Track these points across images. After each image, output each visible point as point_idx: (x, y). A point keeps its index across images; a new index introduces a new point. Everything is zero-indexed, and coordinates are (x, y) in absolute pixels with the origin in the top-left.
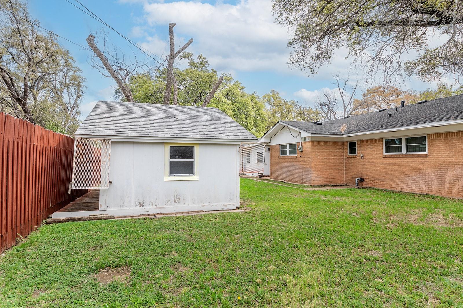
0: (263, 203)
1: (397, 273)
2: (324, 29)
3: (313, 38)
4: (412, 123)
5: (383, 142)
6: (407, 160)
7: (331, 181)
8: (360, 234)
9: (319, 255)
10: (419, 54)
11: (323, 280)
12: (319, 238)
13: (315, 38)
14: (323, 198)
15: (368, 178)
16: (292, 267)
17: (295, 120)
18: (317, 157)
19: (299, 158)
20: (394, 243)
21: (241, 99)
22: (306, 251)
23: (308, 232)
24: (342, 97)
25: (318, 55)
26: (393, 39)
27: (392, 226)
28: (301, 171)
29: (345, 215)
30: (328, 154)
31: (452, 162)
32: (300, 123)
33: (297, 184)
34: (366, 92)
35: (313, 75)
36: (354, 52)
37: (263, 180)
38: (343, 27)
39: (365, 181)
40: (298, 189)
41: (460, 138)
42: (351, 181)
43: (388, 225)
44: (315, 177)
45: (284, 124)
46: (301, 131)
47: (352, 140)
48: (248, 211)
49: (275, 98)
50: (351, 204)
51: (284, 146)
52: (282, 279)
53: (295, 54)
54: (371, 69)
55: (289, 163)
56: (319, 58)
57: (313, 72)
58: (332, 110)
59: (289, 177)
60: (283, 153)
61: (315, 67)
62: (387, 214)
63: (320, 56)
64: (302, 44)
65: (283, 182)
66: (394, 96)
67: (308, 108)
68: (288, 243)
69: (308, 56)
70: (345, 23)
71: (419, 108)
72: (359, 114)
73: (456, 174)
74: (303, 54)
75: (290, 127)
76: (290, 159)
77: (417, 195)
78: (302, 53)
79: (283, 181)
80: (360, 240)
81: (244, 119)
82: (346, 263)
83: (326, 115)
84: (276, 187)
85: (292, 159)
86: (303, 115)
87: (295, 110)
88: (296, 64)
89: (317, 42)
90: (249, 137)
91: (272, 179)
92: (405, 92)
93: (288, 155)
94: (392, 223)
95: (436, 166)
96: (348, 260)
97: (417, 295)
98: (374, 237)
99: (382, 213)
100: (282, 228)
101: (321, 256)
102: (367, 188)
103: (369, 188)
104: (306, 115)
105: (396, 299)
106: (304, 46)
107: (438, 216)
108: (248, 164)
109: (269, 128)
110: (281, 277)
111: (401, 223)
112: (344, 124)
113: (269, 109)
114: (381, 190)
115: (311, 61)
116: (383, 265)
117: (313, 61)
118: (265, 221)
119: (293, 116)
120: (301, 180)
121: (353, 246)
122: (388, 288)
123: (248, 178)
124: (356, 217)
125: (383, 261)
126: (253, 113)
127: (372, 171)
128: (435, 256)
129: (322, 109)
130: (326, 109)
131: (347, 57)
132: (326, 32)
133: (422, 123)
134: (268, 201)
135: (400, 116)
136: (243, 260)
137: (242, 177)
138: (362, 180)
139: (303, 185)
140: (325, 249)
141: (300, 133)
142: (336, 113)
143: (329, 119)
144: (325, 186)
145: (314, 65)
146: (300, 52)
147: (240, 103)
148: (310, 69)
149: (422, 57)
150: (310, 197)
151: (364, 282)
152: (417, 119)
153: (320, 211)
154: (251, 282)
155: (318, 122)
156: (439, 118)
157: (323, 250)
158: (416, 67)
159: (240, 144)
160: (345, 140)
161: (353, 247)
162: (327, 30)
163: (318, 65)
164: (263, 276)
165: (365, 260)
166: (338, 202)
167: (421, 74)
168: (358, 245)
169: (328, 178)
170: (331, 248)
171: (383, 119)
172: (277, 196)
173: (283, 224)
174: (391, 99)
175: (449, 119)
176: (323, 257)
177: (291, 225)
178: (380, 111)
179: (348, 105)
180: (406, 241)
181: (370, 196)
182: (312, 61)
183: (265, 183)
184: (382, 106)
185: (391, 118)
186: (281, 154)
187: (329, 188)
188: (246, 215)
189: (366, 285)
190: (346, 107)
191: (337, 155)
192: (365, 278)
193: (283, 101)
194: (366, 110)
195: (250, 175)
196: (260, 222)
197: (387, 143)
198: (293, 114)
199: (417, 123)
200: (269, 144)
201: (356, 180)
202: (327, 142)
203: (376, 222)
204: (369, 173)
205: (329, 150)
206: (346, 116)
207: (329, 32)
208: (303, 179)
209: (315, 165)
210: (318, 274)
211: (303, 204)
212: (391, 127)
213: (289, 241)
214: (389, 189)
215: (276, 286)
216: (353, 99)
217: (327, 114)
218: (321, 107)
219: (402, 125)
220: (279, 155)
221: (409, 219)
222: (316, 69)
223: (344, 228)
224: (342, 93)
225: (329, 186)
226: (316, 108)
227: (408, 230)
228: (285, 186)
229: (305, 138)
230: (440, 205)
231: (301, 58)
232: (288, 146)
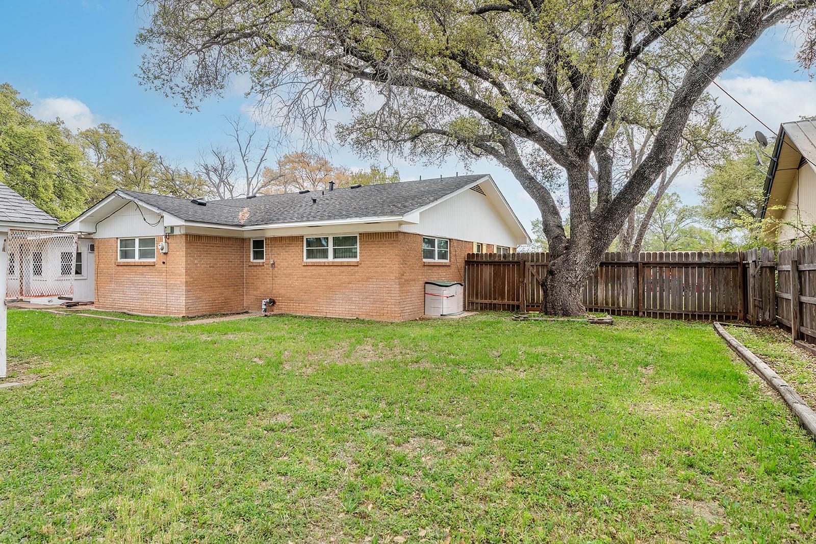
0: (71, 362)
1: (310, 440)
2: (212, 32)
3: (190, 42)
4: (341, 216)
5: (303, 241)
6: (335, 270)
7: (221, 306)
8: (261, 391)
9: (187, 443)
10: (353, 116)
11: (190, 485)
12: (192, 411)
13: (193, 42)
14: (204, 338)
15: (281, 299)
16: (131, 477)
17: (154, 191)
18: (196, 264)
19: (159, 266)
20: (309, 396)
21: (19, 130)
22: (163, 440)
23: (170, 404)
24: (244, 161)
25: (201, 77)
26: (317, 83)
27: (309, 371)
28: (163, 290)
29: (241, 363)
30: (217, 259)
31: (385, 272)
32: (163, 198)
33: (156, 315)
34: (283, 159)
35: (190, 110)
36: (259, 88)
37: (77, 311)
38: (245, 39)
39: (277, 303)
40: (156, 326)
41: (394, 241)
42: (255, 305)
43: (304, 370)
44: (191, 301)
45: (128, 197)
46: (164, 214)
47: (257, 236)
48: (31, 383)
49: (112, 141)
50: (252, 343)
51: (127, 242)
52: (105, 508)
53: (152, 60)
54: (285, 123)
55: (138, 276)
56: (201, 82)
57: (190, 105)
58: (226, 181)
59: (138, 304)
60: (125, 255)
61: (194, 98)
62: (304, 353)
63: (204, 79)
64: (169, 46)
65: (125, 313)
66: (322, 173)
67: (182, 172)
68: (125, 434)
69: (180, 72)
70: (249, 34)
71: (351, 195)
72: (272, 194)
73: (389, 289)
74: (171, 66)
75: (140, 203)
76: (141, 267)
77: (345, 320)
78: (168, 64)
79: (125, 311)
80: (262, 401)
81: (27, 176)
82: (234, 445)
83: (215, 190)
84: (108, 325)
85: (144, 268)
86: (172, 184)
87: (157, 172)
88: (154, 81)
89: (198, 51)
90: (34, 217)
91: (99, 310)
92: (337, 169)
93: (137, 259)
94: (310, 366)
95: (368, 278)
96: (239, 439)
97: (332, 465)
98: (282, 392)
99: (297, 352)
100: (116, 405)
101: (191, 443)
102: (279, 314)
103: (281, 315)
104: (178, 185)
105: (306, 480)
106: (171, 51)
107: (367, 348)
108: (38, 277)
109: (93, 202)
110: (104, 505)
111: (322, 364)
112: (246, 209)
113: (94, 161)
114: (299, 316)
115: (186, 84)
116: (291, 434)
117: (191, 86)
118: (75, 398)
119: (150, 183)
120: (164, 308)
121: (249, 413)
122: (296, 467)
123: (38, 309)
124: (258, 365)
125: (292, 427)
126: (52, 166)
127: (287, 287)
128: (359, 404)
129: (209, 177)
130: (216, 179)
131: (249, 94)
132: (215, 38)
133: (353, 217)
134: (85, 356)
135: (327, 204)
136: (6, 495)
137: (20, 308)
138: (273, 302)
139: (168, 317)
140: (201, 428)
141: (162, 217)
142: (233, 187)
143: (221, 197)
144: (210, 316)
145: (193, 93)
146: (163, 60)
147: (15, 136)
148: (184, 99)
149: (356, 121)
150: (180, 338)
151: (260, 469)
152: (347, 211)
153: (197, 362)
154: (26, 538)
155: (199, 201)
156: (373, 212)
157: (197, 431)
158: (349, 134)
159: (7, 233)
160: (246, 235)
161: (249, 415)
162: (218, 36)
163: (200, 95)
164: (59, 515)
165: (266, 432)
166: (230, 342)
167: (355, 146)
168: (258, 410)
169: (216, 302)
170: (211, 424)
171: (304, 205)
172: (109, 342)
173: (118, 397)
174: (318, 177)
175: (383, 214)
176: (195, 444)
177: (135, 398)
178: (301, 193)
179: (254, 176)
180: (326, 389)
181: (283, 328)
182: (188, 84)
183: (80, 319)
184: (305, 184)
185: (315, 206)
186: (122, 258)
187: (217, 320)
188: (25, 392)
189: (264, 472)
190: (250, 179)
191: (232, 262)
192: (264, 461)
193: (129, 151)
194: (282, 188)
195: (44, 301)
196: (62, 401)
197: (309, 243)
198: (152, 179)
199: (347, 216)
200: (92, 236)
201: (263, 303)
202: (216, 237)
203: (287, 367)
204: (283, 292)
205: (218, 252)
206: (251, 195)
207: (220, 39)
208: (168, 306)
209: (192, 280)
210: (184, 476)
211: (164, 353)
212: (314, 218)
213: (128, 429)
214: (310, 315)
215: (91, 527)
216: (262, 166)
217: (218, 187)
218: (208, 174)
219: (329, 218)
220: (117, 259)
221: (332, 357)
222: (196, 102)
223: (237, 387)
224: (243, 154)
225: (217, 315)
226: (199, 175)
227: (329, 373)
228: (129, 320)
229: (172, 228)
230: (370, 332)
231: (166, 73)
232: (137, 241)
